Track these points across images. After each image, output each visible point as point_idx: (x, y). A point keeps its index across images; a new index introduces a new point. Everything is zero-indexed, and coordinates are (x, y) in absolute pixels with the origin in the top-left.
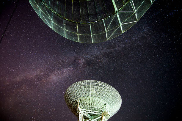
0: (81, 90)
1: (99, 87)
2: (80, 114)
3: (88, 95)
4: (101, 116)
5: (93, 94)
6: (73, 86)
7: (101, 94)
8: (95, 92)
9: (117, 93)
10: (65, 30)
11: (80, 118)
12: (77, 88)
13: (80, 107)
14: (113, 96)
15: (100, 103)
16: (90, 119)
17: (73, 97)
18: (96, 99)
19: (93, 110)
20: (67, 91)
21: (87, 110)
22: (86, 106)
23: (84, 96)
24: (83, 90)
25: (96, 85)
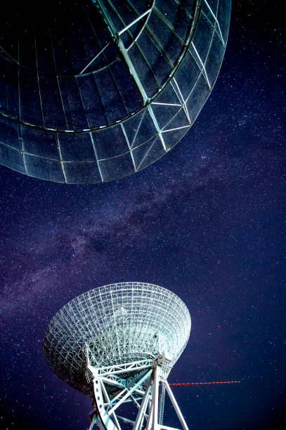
0: (90, 318)
1: (133, 297)
2: (95, 384)
3: (108, 325)
4: (151, 371)
5: (121, 318)
6: (65, 312)
7: (141, 312)
8: (124, 311)
9: (178, 300)
10: (24, 153)
11: (98, 394)
12: (78, 315)
13: (93, 364)
14: (168, 310)
15: (142, 336)
16: (126, 389)
17: (68, 342)
18: (132, 330)
19: (128, 360)
20: (48, 332)
21: (114, 366)
22: (108, 357)
23: (98, 330)
24: (95, 314)
25: (124, 295)
